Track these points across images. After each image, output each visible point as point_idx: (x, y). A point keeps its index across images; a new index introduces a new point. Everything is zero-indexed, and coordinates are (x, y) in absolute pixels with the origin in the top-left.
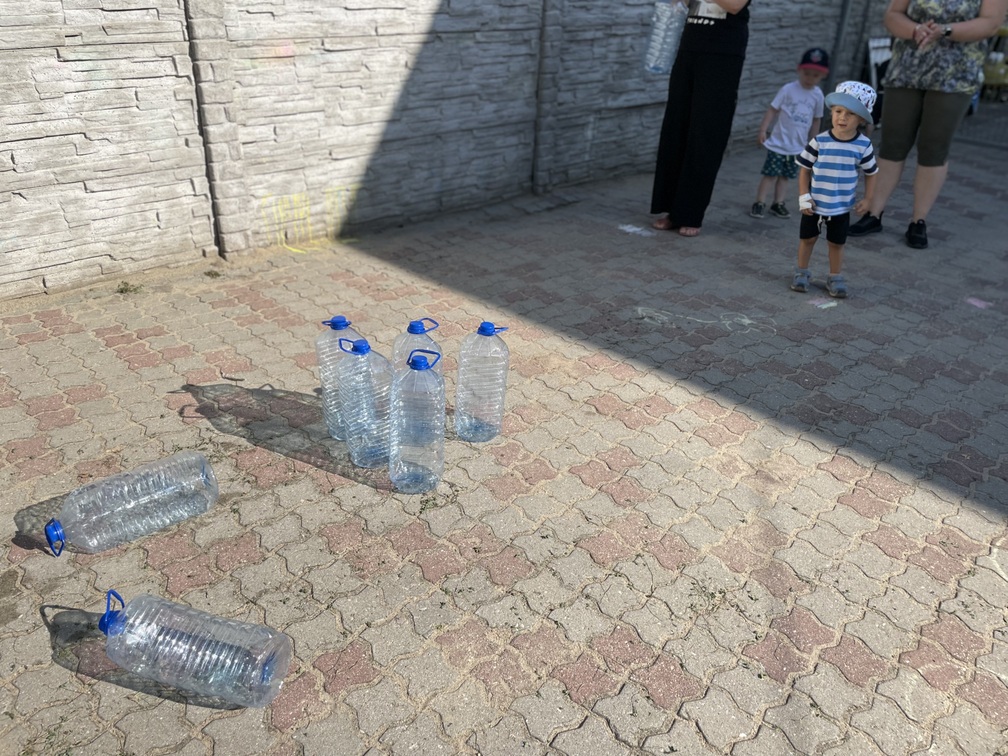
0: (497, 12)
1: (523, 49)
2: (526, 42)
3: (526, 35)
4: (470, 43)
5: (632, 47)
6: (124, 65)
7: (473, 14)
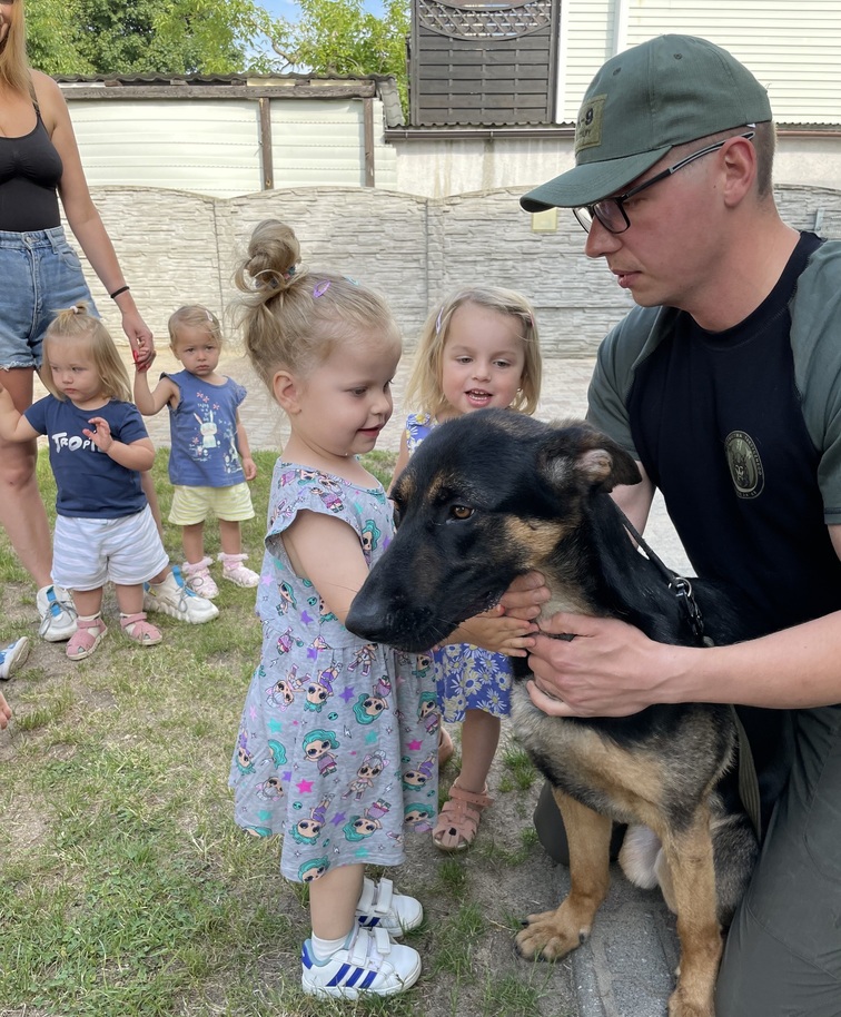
0: (392, 244)
1: (415, 265)
2: (417, 260)
3: (415, 257)
4: (373, 260)
5: (514, 267)
6: (192, 262)
7: (372, 245)
